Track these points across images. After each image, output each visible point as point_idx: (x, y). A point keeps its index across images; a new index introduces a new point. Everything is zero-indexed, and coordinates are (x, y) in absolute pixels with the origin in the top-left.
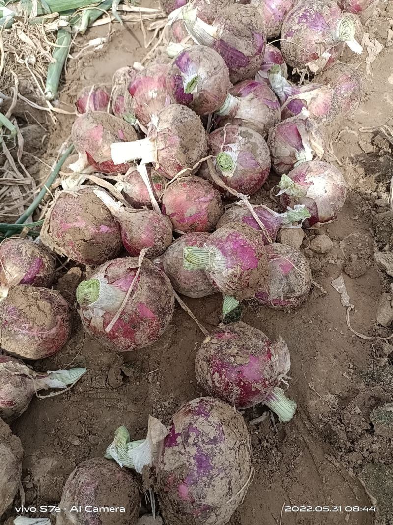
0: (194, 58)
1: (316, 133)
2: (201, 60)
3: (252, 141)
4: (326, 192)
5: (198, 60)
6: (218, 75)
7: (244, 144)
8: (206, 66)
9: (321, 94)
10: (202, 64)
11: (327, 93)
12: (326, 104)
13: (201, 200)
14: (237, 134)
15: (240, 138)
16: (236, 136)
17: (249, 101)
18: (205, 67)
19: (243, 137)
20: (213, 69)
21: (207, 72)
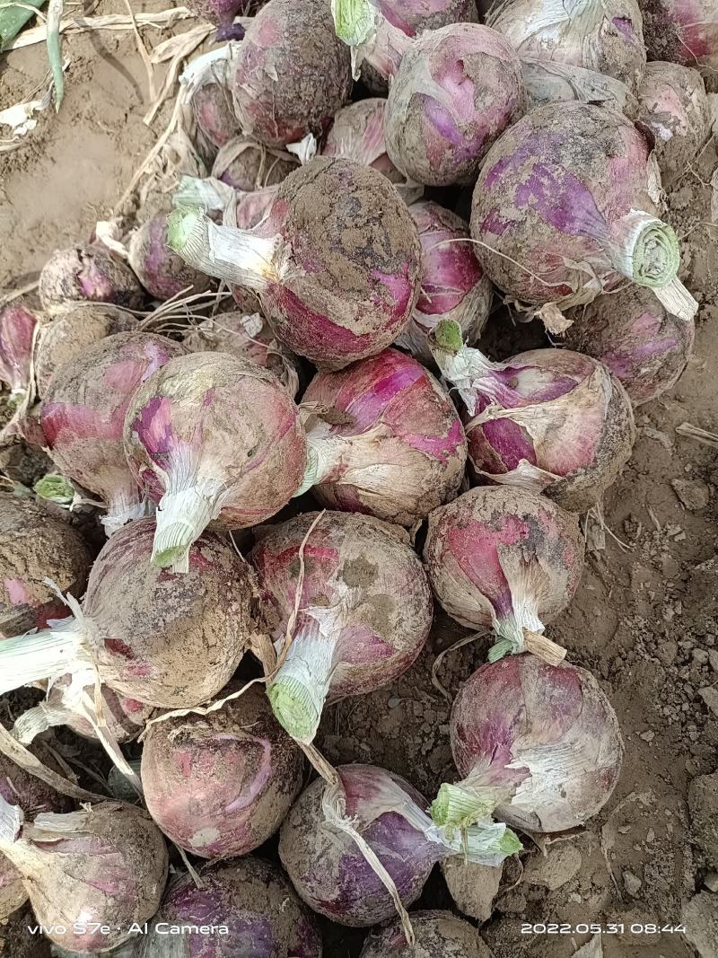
0: (185, 429)
1: (551, 560)
2: (205, 436)
3: (375, 593)
4: (564, 794)
5: (197, 437)
6: (262, 467)
7: (353, 609)
8: (223, 451)
9: (575, 412)
10: (208, 446)
11: (589, 405)
12: (585, 443)
13: (229, 808)
14: (336, 574)
15: (343, 589)
16: (330, 583)
17: (373, 442)
18: (217, 454)
19: (351, 585)
20: (245, 457)
21: (228, 468)
